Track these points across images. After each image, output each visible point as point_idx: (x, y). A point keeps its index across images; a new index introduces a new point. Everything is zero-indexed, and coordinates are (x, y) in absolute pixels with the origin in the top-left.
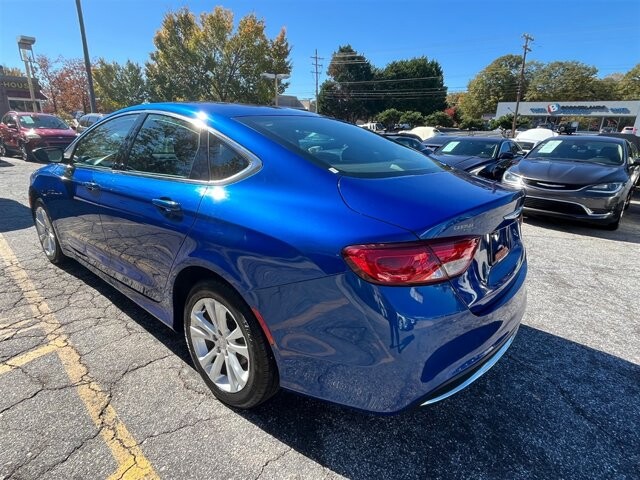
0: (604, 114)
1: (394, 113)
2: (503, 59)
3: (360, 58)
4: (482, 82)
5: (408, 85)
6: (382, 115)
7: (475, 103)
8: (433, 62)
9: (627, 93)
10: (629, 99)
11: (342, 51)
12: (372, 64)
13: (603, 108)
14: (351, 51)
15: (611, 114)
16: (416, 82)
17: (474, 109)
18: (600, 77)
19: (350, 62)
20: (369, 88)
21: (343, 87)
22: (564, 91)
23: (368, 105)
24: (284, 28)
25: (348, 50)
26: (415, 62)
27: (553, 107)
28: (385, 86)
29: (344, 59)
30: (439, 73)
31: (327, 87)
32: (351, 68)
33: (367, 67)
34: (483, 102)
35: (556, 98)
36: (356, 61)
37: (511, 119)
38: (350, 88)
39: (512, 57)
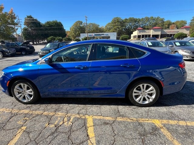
0: (104, 36)
1: (53, 38)
2: (78, 22)
3: (36, 20)
4: (74, 28)
5: (54, 29)
6: (49, 38)
7: (73, 34)
8: (59, 22)
9: (106, 31)
10: (107, 32)
11: (28, 17)
12: (40, 22)
13: (103, 34)
14: (32, 17)
15: (105, 36)
16: (56, 28)
17: (73, 36)
18: (100, 27)
19: (33, 21)
20: (41, 30)
21: (32, 30)
22: (94, 30)
23: (42, 35)
24: (12, 8)
25: (30, 17)
26: (54, 22)
27: (93, 34)
28: (46, 29)
29: (30, 20)
30: (62, 25)
31: (25, 30)
32: (33, 23)
33: (39, 23)
34: (75, 33)
35: (93, 32)
36: (35, 21)
37: (87, 38)
38: (34, 30)
39: (80, 21)
